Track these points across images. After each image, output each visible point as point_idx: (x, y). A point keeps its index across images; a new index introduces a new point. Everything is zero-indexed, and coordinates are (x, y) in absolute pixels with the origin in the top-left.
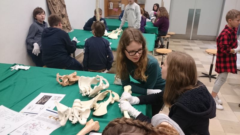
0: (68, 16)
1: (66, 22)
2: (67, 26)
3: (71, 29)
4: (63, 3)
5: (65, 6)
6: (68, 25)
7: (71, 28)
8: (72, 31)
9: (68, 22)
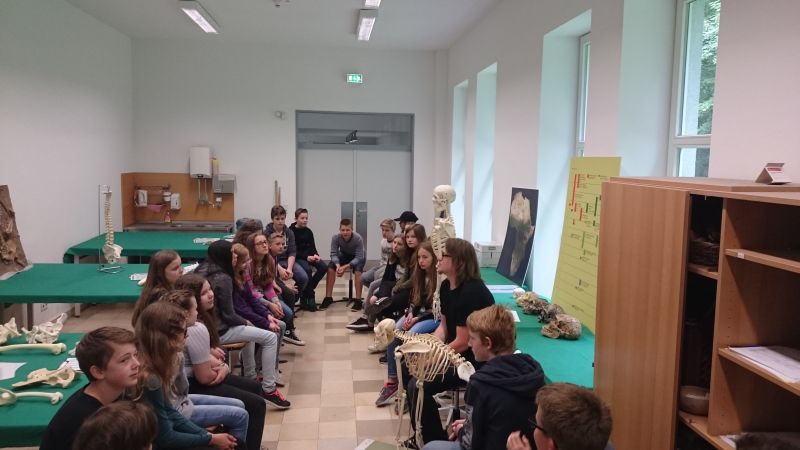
0: (19, 236)
1: (13, 250)
2: (16, 259)
3: (27, 264)
4: (8, 208)
5: (12, 215)
6: (20, 255)
7: (26, 262)
8: (27, 268)
9: (19, 248)
